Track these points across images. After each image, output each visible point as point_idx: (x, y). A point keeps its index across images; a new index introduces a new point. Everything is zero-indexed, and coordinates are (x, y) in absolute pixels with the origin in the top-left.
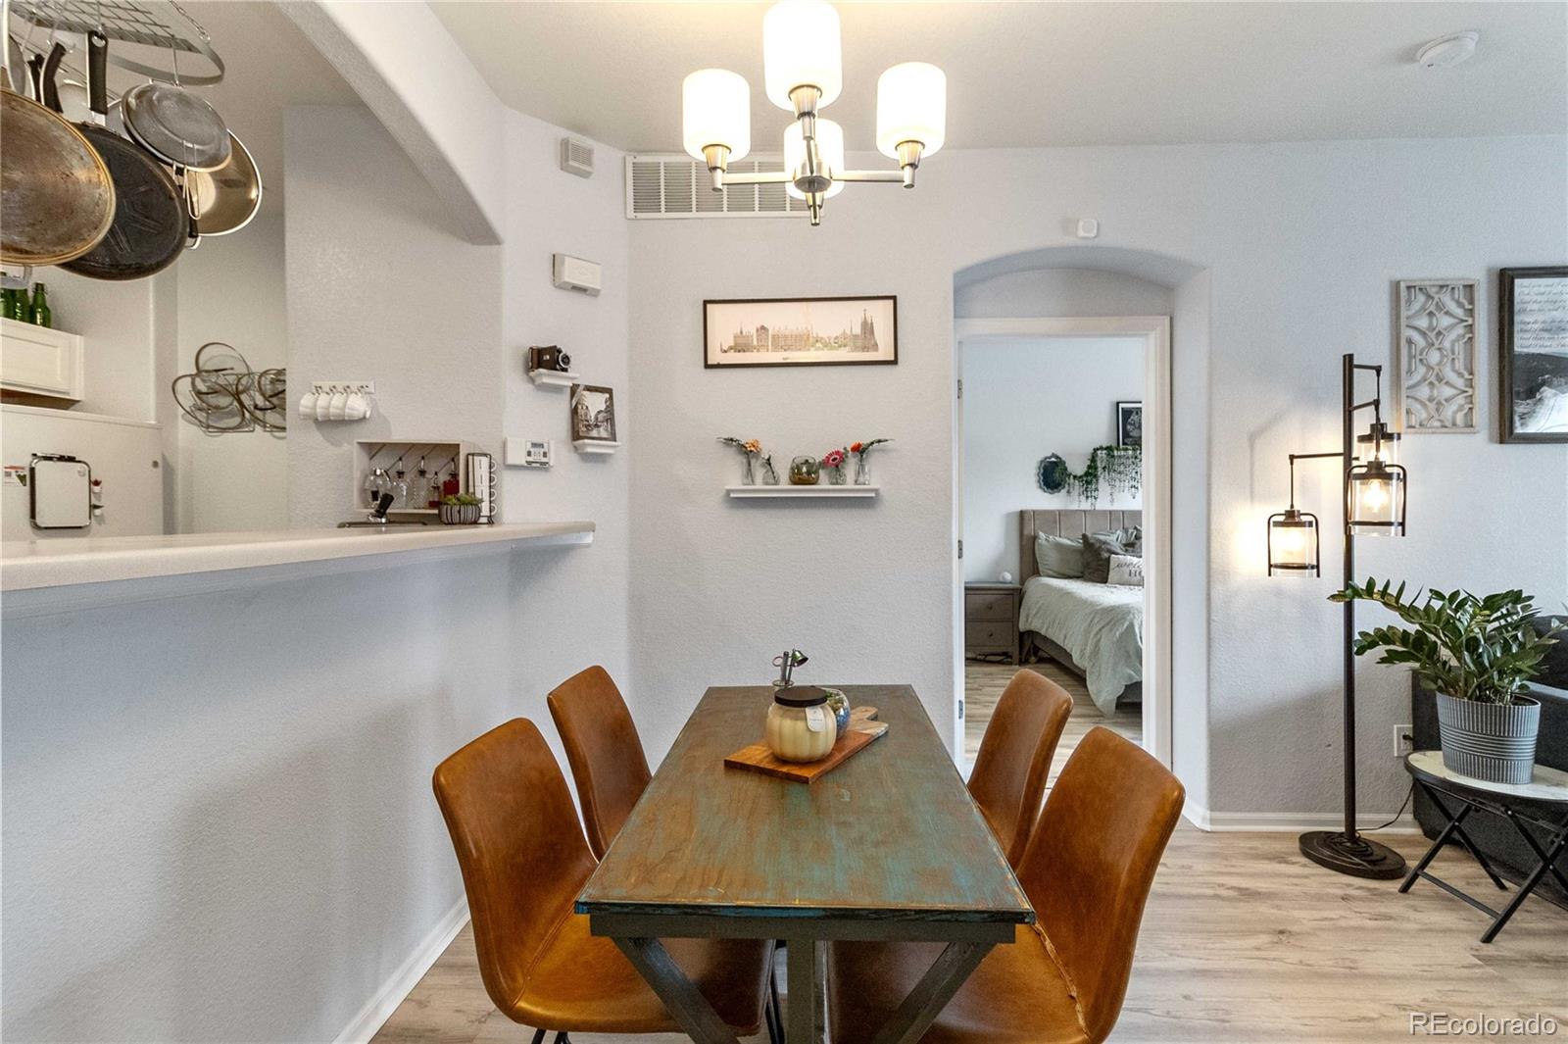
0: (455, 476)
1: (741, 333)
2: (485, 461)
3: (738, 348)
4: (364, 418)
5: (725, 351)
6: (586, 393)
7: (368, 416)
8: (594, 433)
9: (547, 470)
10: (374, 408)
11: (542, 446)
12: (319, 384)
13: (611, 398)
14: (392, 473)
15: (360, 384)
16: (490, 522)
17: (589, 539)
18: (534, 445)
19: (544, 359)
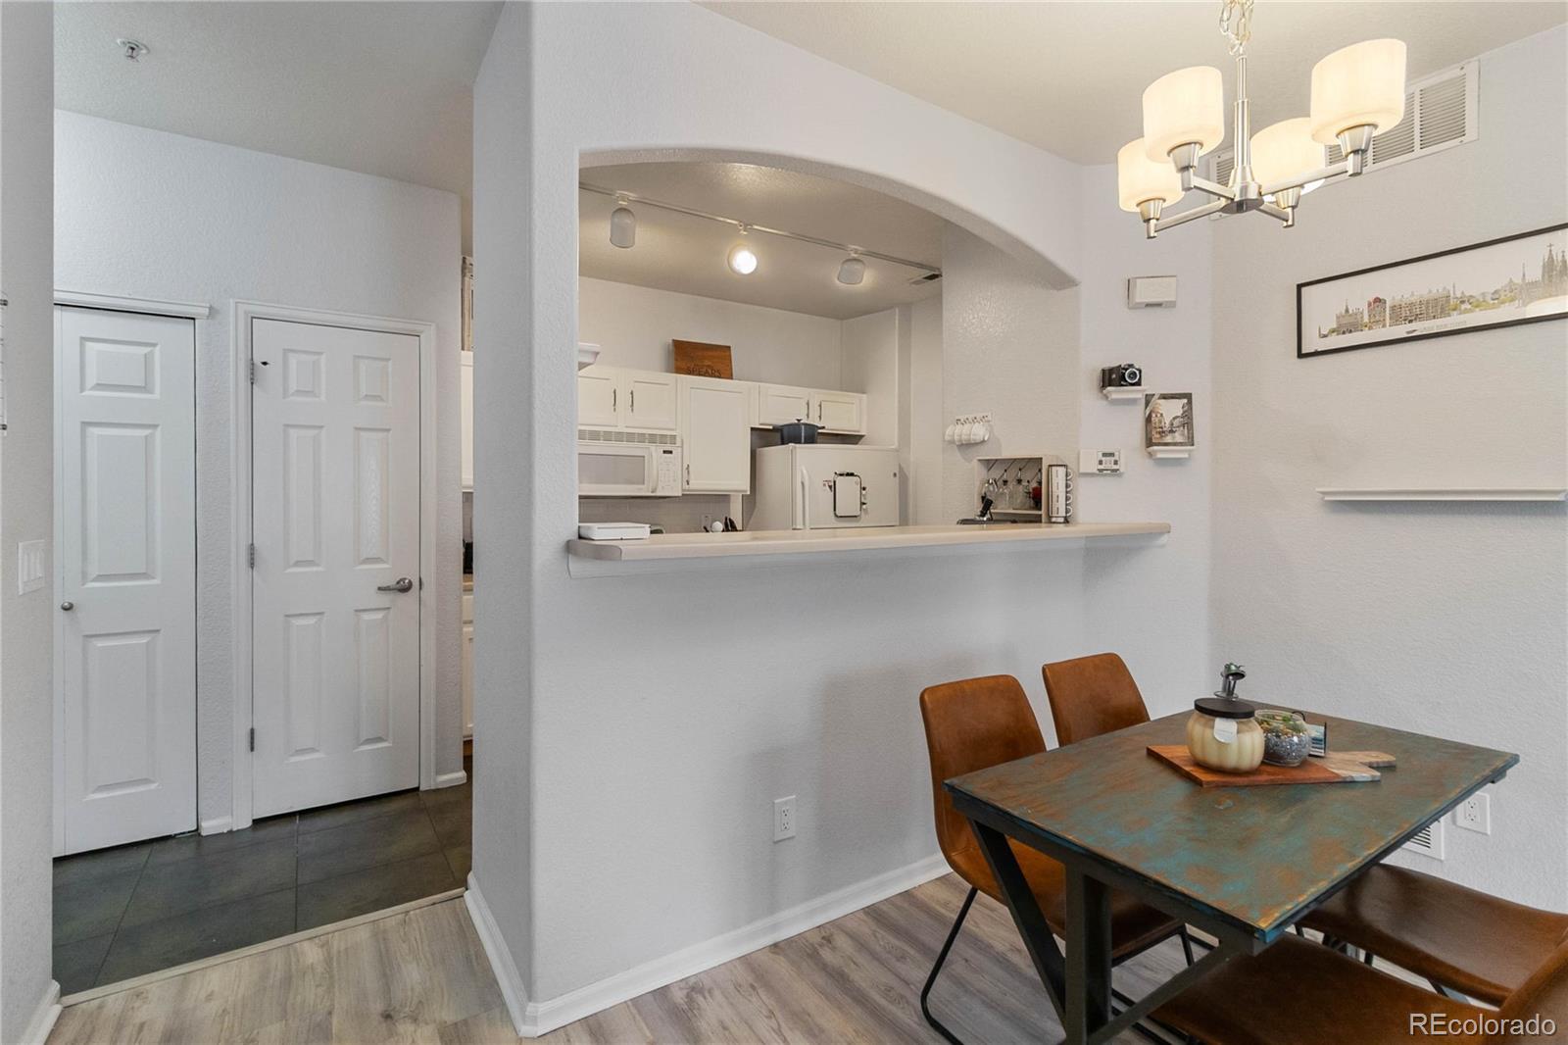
0: (1040, 483)
1: (1347, 311)
2: (1062, 470)
3: (1345, 327)
4: (983, 441)
5: (1325, 336)
6: (1162, 401)
7: (986, 439)
8: (1168, 439)
9: (1120, 475)
10: (991, 432)
11: (1112, 455)
12: (957, 418)
13: (1190, 402)
14: (1000, 483)
15: (981, 415)
16: (1066, 521)
17: (1164, 539)
18: (1105, 455)
19: (1115, 377)
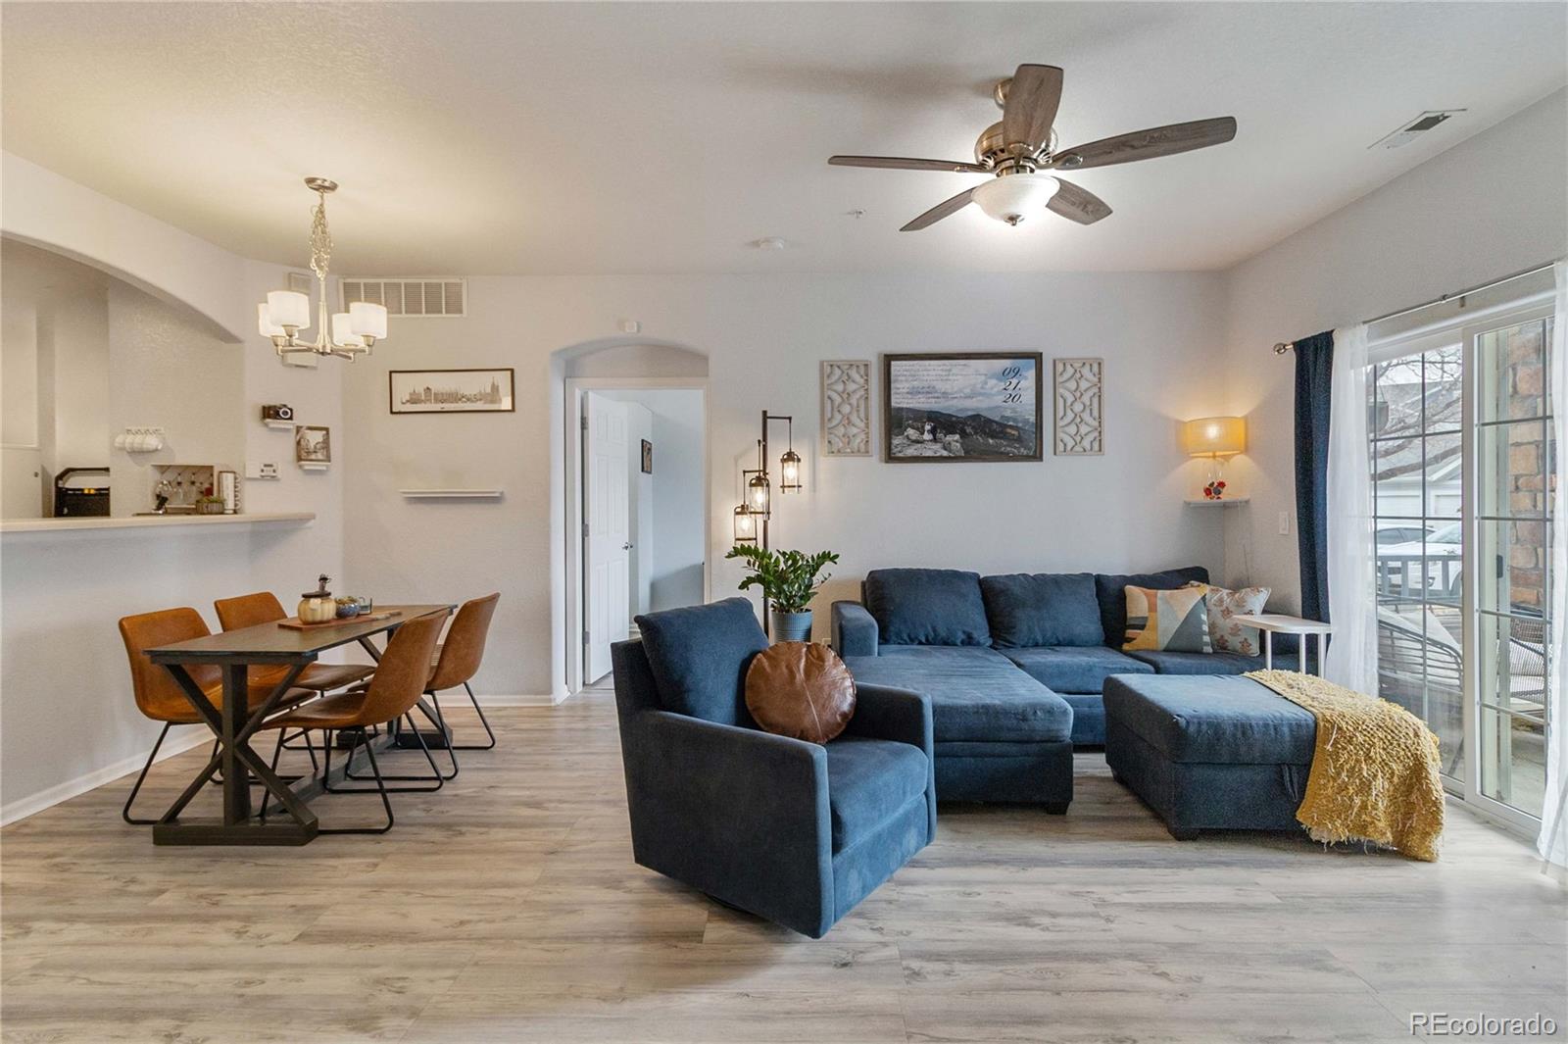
0: (212, 484)
1: (414, 392)
2: (231, 476)
3: (413, 400)
4: (157, 450)
5: (403, 403)
6: (309, 431)
7: (159, 448)
8: (313, 457)
9: (278, 480)
10: (164, 441)
11: (271, 466)
12: (129, 428)
13: (328, 433)
14: (174, 484)
15: (154, 428)
16: (235, 512)
17: (311, 523)
18: (265, 466)
19: (270, 413)
